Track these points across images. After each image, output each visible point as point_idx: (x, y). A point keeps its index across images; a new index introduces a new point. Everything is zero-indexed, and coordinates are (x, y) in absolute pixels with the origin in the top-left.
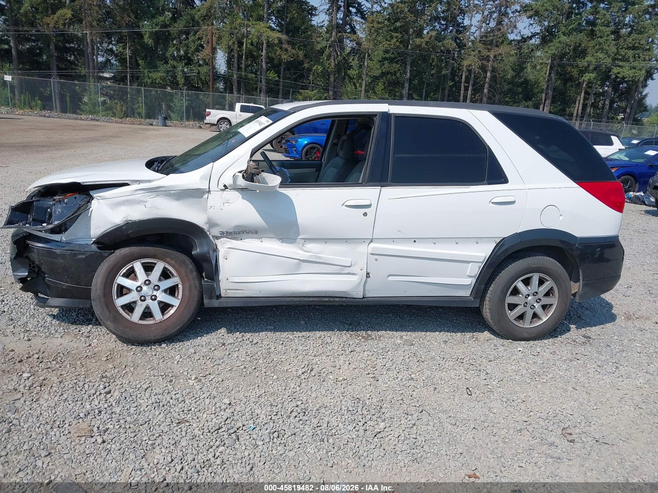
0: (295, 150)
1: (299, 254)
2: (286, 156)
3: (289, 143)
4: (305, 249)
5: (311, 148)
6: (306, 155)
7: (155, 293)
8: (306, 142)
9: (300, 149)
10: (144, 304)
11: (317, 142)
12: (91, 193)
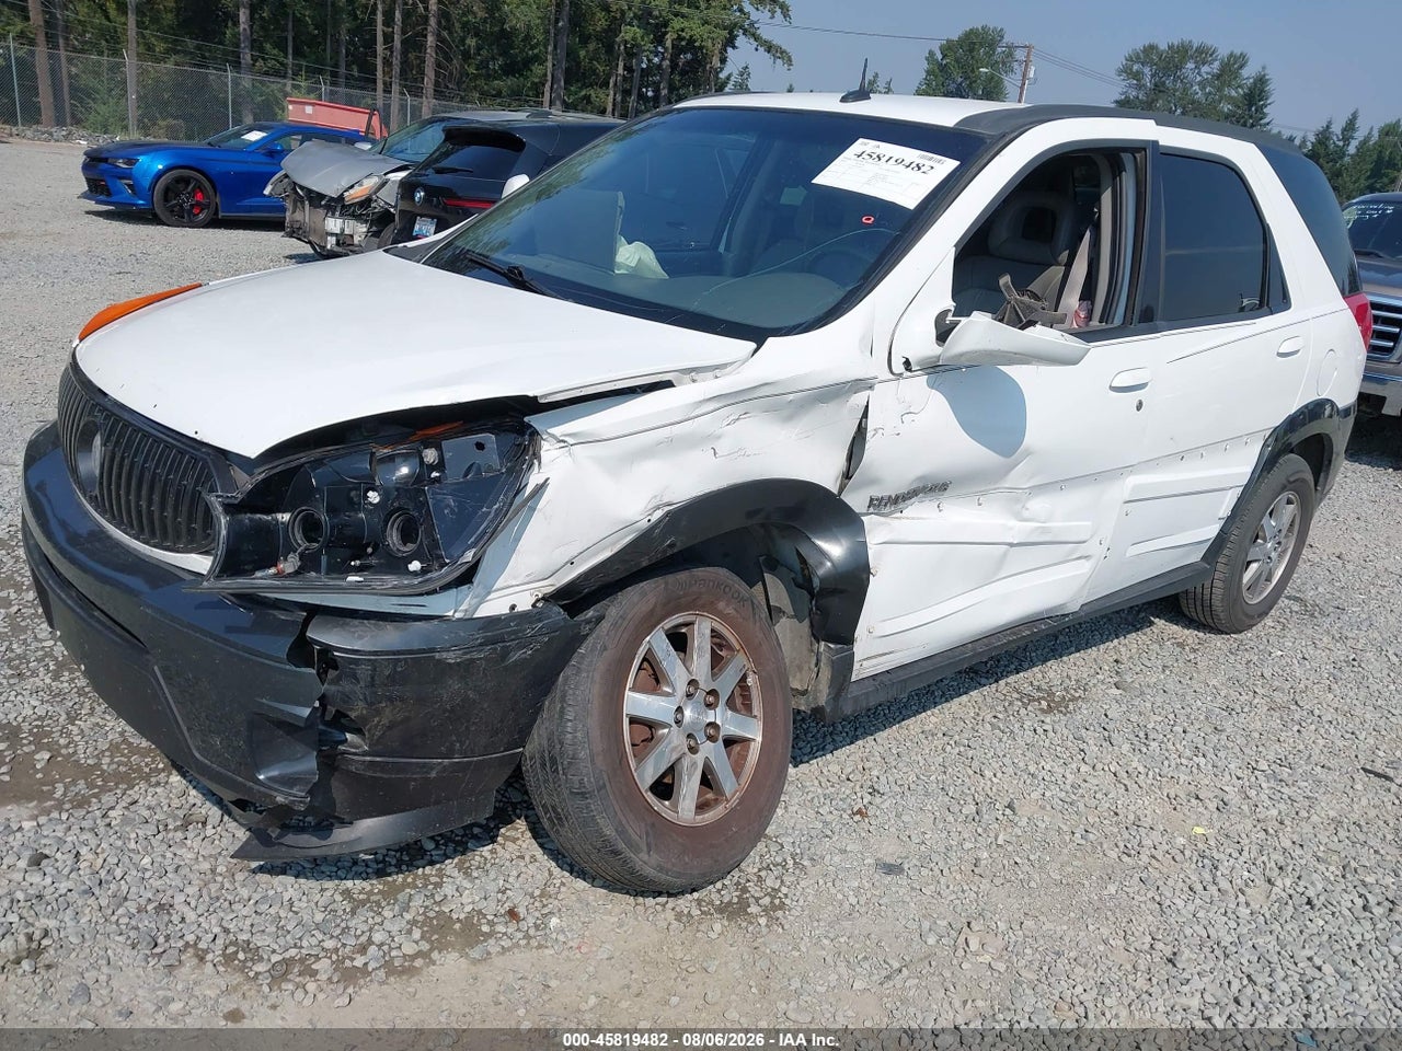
0: (129, 185)
1: (1011, 529)
2: (98, 202)
3: (103, 166)
4: (1026, 514)
5: (178, 180)
6: (166, 198)
7: (710, 717)
8: (160, 167)
9: (146, 183)
10: (699, 758)
11: (191, 163)
12: (534, 420)
